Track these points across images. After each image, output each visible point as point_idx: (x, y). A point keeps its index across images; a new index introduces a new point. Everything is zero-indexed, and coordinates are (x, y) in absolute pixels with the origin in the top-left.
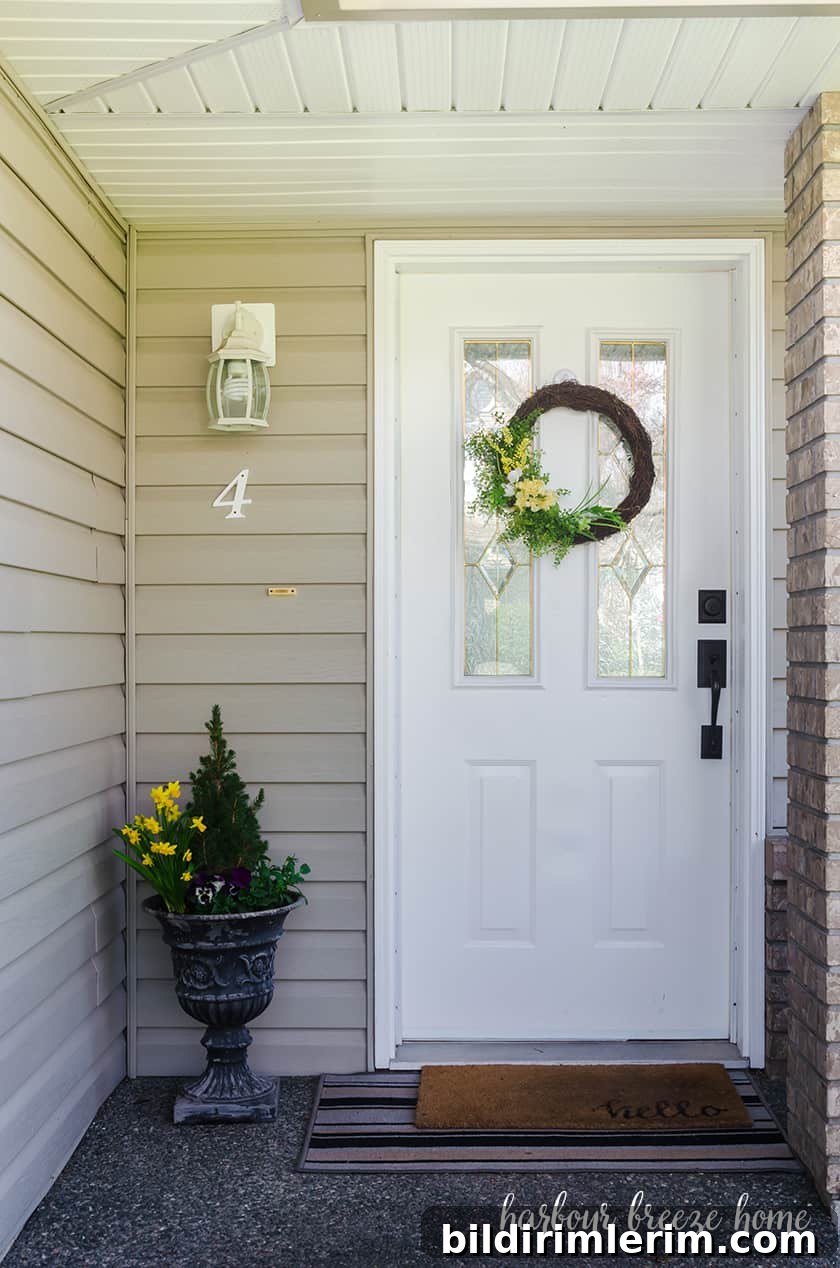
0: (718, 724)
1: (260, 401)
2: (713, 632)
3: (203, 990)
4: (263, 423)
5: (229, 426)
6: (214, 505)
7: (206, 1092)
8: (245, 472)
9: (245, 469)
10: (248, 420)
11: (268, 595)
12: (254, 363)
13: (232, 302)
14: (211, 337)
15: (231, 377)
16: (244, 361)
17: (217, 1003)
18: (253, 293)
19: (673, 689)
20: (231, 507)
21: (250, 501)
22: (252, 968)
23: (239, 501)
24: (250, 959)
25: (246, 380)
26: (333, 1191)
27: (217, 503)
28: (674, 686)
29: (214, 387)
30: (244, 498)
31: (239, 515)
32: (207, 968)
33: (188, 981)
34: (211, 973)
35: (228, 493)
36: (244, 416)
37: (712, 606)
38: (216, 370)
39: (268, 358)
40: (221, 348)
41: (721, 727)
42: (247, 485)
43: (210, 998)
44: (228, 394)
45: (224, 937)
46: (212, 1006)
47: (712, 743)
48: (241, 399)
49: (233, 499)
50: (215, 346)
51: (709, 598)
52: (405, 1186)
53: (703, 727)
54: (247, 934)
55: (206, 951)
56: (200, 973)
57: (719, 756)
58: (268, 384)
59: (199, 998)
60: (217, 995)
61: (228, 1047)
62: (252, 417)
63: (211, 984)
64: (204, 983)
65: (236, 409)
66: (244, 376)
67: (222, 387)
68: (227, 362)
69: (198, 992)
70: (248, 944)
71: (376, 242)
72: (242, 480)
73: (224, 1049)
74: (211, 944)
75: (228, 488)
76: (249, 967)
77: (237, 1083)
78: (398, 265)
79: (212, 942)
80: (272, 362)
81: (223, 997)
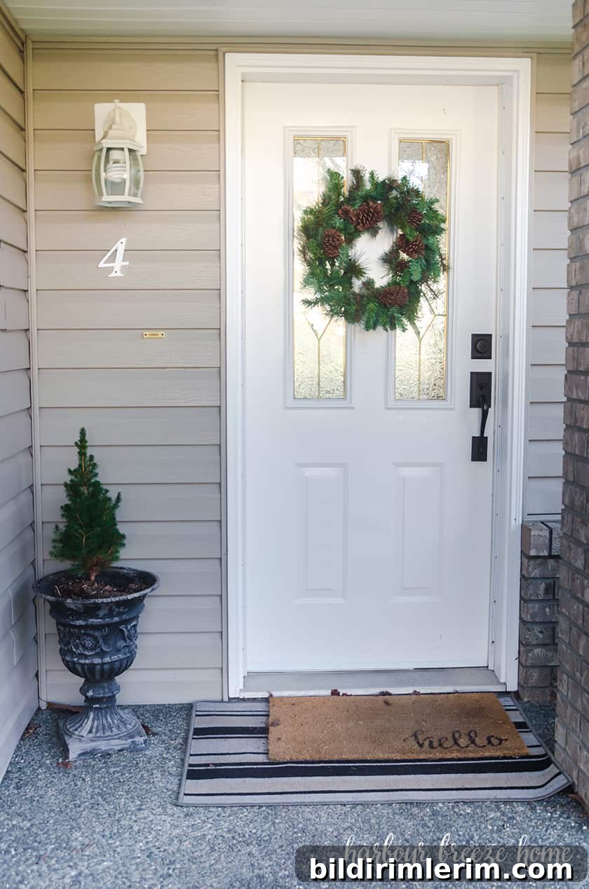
0: (485, 435)
1: (136, 183)
2: (482, 366)
3: (90, 656)
4: (138, 200)
5: (110, 202)
6: (100, 266)
7: (90, 732)
8: (124, 240)
9: (122, 238)
10: (126, 198)
11: (143, 338)
12: (130, 151)
13: (112, 101)
14: (94, 130)
15: (111, 162)
16: (122, 149)
17: (103, 664)
18: (129, 94)
19: (452, 409)
20: (113, 267)
21: (127, 263)
22: (128, 636)
23: (119, 264)
24: (127, 628)
25: (123, 165)
26: (209, 825)
27: (102, 265)
28: (452, 407)
29: (98, 170)
30: (123, 261)
31: (119, 274)
32: (95, 638)
33: (77, 648)
34: (98, 642)
35: (109, 257)
36: (123, 195)
37: (481, 346)
38: (99, 157)
39: (142, 147)
40: (104, 138)
41: (487, 438)
42: (125, 250)
43: (97, 661)
44: (111, 177)
45: (110, 615)
46: (98, 667)
47: (479, 449)
48: (120, 181)
49: (114, 262)
50: (99, 135)
51: (479, 341)
52: (266, 818)
53: (473, 437)
54: (126, 610)
55: (96, 625)
56: (89, 643)
57: (485, 460)
58: (142, 169)
59: (87, 662)
60: (102, 658)
61: (106, 696)
62: (129, 195)
63: (98, 650)
64: (92, 650)
65: (116, 187)
66: (121, 161)
67: (105, 171)
68: (109, 149)
69: (86, 657)
70: (128, 618)
71: (226, 54)
72: (120, 247)
73: (103, 698)
74: (100, 620)
75: (110, 253)
76: (126, 633)
77: (114, 723)
78: (243, 74)
79: (101, 618)
80: (144, 151)
81: (107, 659)
